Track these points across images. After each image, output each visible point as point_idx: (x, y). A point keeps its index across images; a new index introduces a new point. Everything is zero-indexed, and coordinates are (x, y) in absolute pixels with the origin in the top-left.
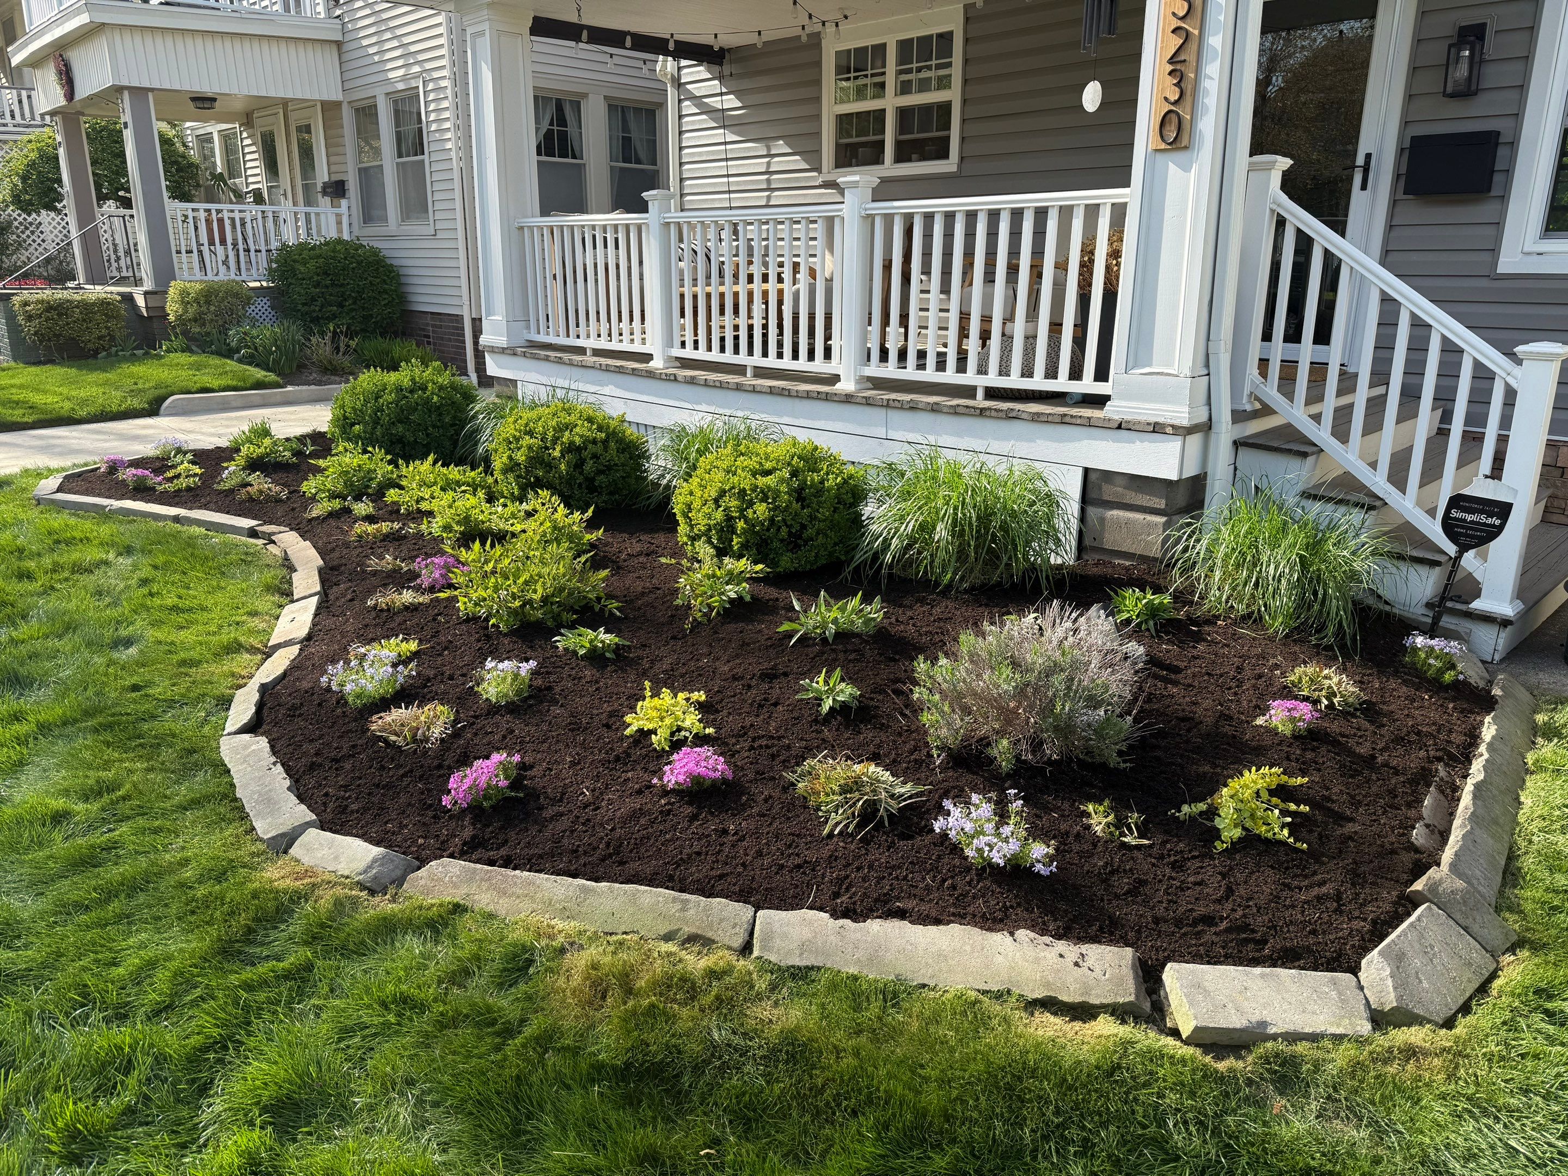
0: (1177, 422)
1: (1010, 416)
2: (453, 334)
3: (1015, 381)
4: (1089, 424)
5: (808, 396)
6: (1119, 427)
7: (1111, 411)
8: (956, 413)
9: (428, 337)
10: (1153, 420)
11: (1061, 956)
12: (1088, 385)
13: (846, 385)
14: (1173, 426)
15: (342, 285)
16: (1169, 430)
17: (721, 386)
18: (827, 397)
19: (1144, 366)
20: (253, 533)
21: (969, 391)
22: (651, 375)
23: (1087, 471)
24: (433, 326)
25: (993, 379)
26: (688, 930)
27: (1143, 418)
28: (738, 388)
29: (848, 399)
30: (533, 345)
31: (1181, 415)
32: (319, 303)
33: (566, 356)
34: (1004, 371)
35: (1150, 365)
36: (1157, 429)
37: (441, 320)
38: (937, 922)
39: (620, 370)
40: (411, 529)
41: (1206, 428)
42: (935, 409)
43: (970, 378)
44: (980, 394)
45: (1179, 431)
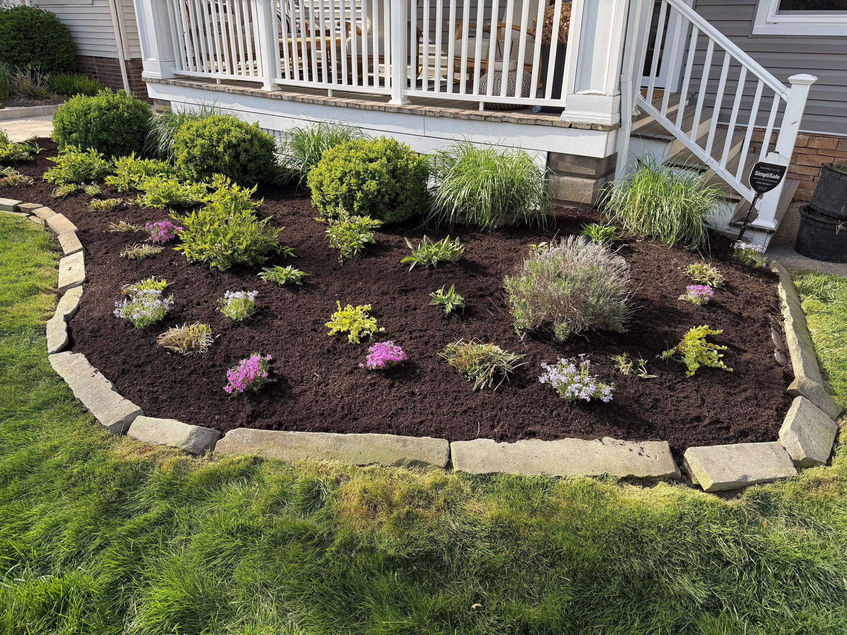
0: (604, 123)
1: (503, 121)
2: (112, 71)
3: (503, 99)
4: (552, 125)
5: (372, 109)
6: (570, 127)
7: (565, 117)
8: (469, 119)
9: (95, 73)
10: (590, 122)
11: (631, 450)
12: (548, 101)
13: (396, 102)
14: (603, 126)
15: (31, 38)
16: (600, 128)
17: (313, 103)
18: (385, 110)
19: (585, 90)
20: (17, 209)
21: (474, 105)
22: (264, 96)
23: (549, 153)
24: (98, 66)
25: (489, 98)
26: (410, 458)
27: (584, 121)
28: (325, 104)
29: (399, 111)
30: (178, 77)
31: (608, 119)
32: (17, 51)
33: (204, 85)
34: (496, 92)
35: (588, 88)
36: (593, 127)
37: (103, 62)
38: (556, 437)
39: (243, 93)
40: (130, 202)
41: (618, 126)
42: (455, 117)
43: (475, 97)
44: (481, 107)
45: (606, 128)
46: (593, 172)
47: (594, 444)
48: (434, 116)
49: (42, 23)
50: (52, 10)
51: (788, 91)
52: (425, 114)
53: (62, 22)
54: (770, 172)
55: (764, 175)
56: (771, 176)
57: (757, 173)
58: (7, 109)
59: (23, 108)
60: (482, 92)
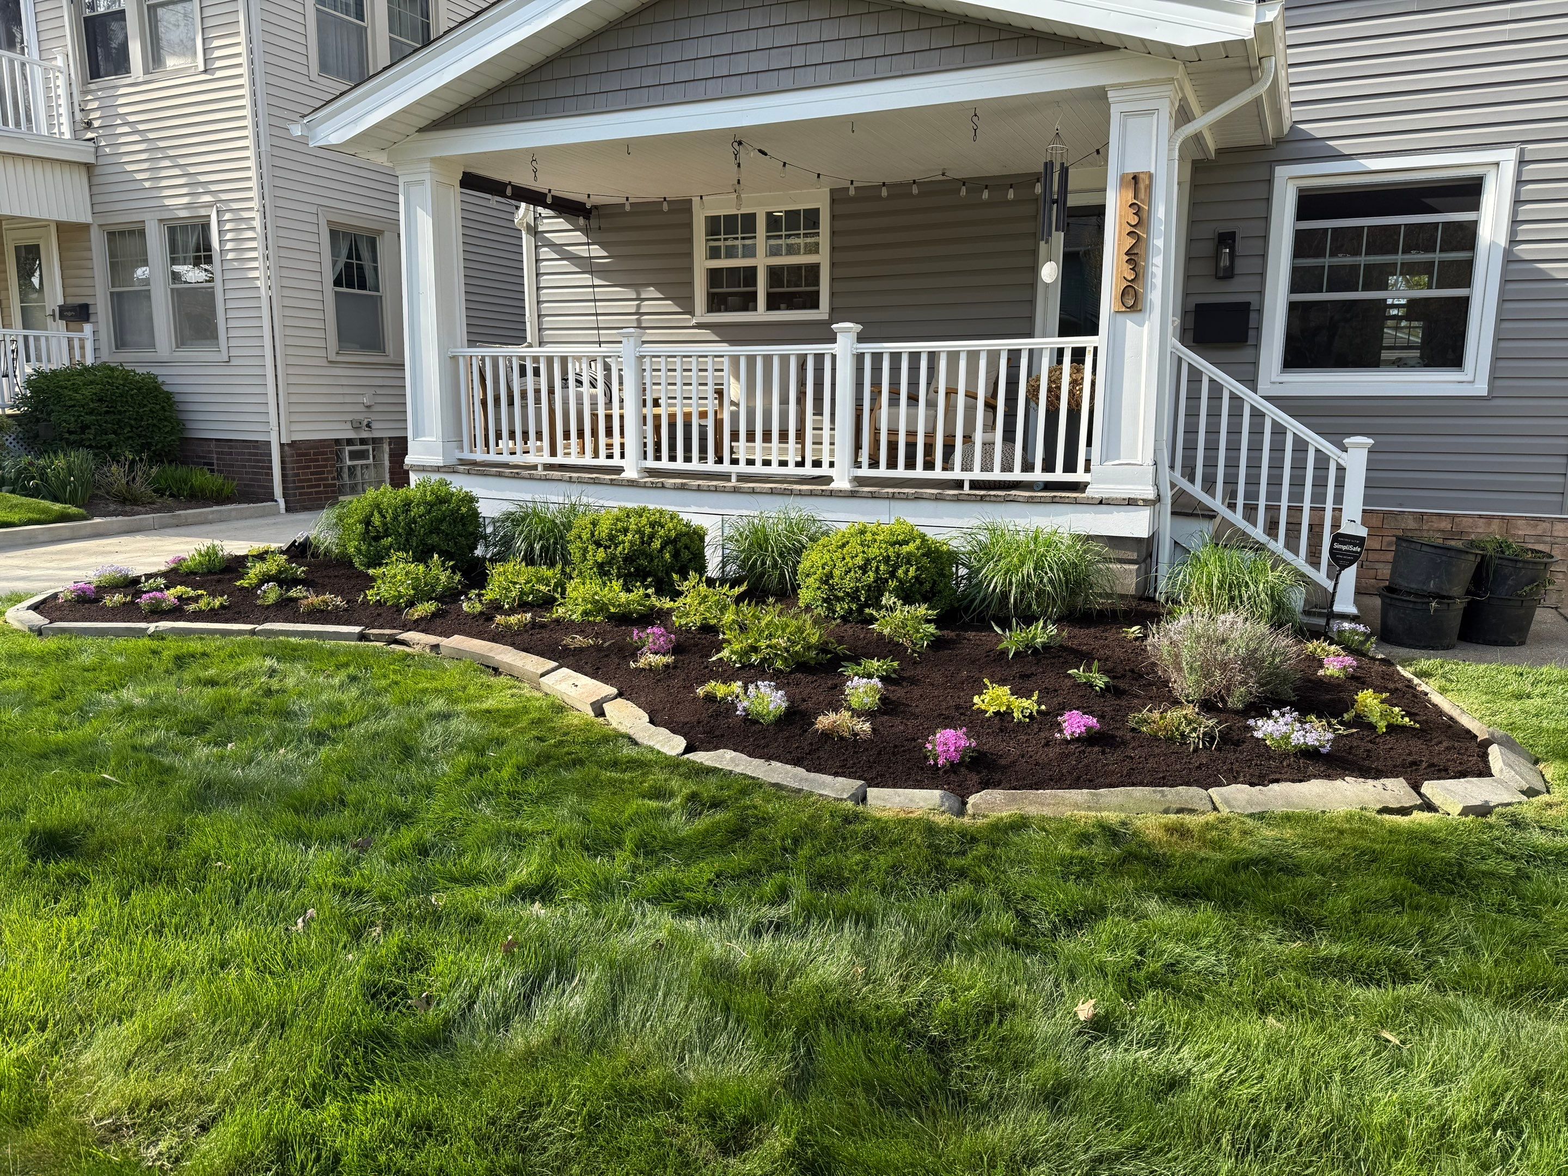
0: (1145, 497)
1: (1007, 500)
2: (250, 460)
3: (997, 475)
4: (1076, 502)
6: (1101, 503)
7: (1090, 492)
8: (958, 500)
9: (212, 464)
10: (1127, 496)
11: (1374, 787)
12: (1059, 475)
13: (842, 484)
14: (1144, 500)
16: (1141, 503)
18: (833, 494)
19: (1113, 459)
21: (959, 484)
22: (633, 484)
24: (218, 453)
25: (977, 474)
27: (1118, 496)
28: (736, 490)
29: (855, 494)
30: (463, 462)
31: (1143, 492)
34: (987, 466)
35: (1119, 458)
36: (1131, 502)
37: (231, 447)
41: (1159, 498)
42: (937, 498)
43: (956, 474)
44: (967, 485)
45: (1146, 502)
46: (1134, 556)
47: (1339, 783)
48: (907, 499)
49: (140, 389)
50: (155, 371)
51: (1344, 455)
52: (893, 497)
53: (165, 388)
54: (1350, 544)
55: (1344, 548)
56: (1351, 548)
57: (1336, 546)
58: (97, 520)
59: (120, 518)
60: (967, 467)
